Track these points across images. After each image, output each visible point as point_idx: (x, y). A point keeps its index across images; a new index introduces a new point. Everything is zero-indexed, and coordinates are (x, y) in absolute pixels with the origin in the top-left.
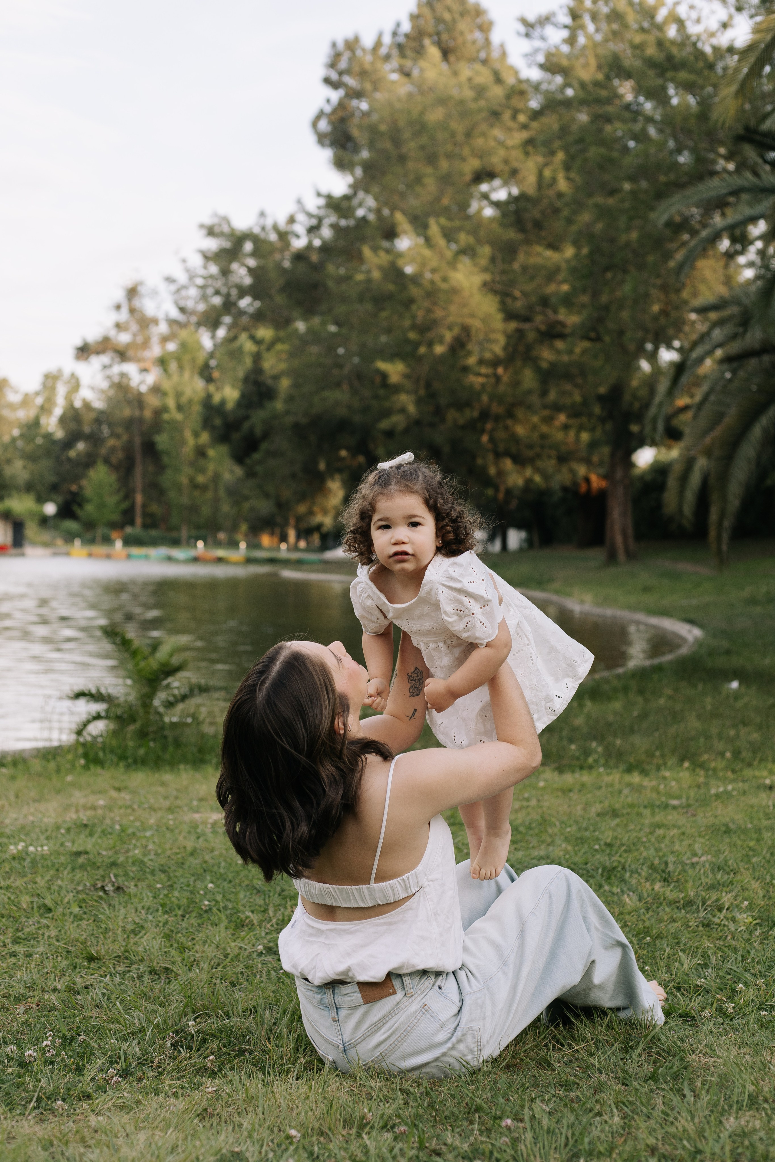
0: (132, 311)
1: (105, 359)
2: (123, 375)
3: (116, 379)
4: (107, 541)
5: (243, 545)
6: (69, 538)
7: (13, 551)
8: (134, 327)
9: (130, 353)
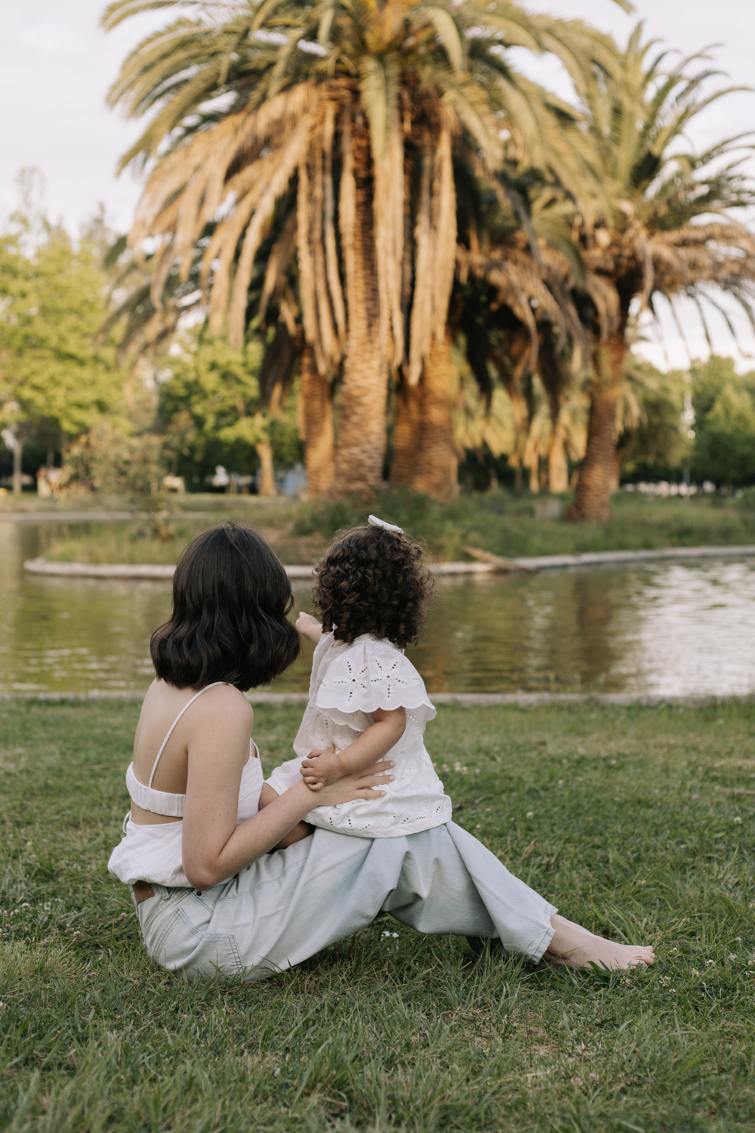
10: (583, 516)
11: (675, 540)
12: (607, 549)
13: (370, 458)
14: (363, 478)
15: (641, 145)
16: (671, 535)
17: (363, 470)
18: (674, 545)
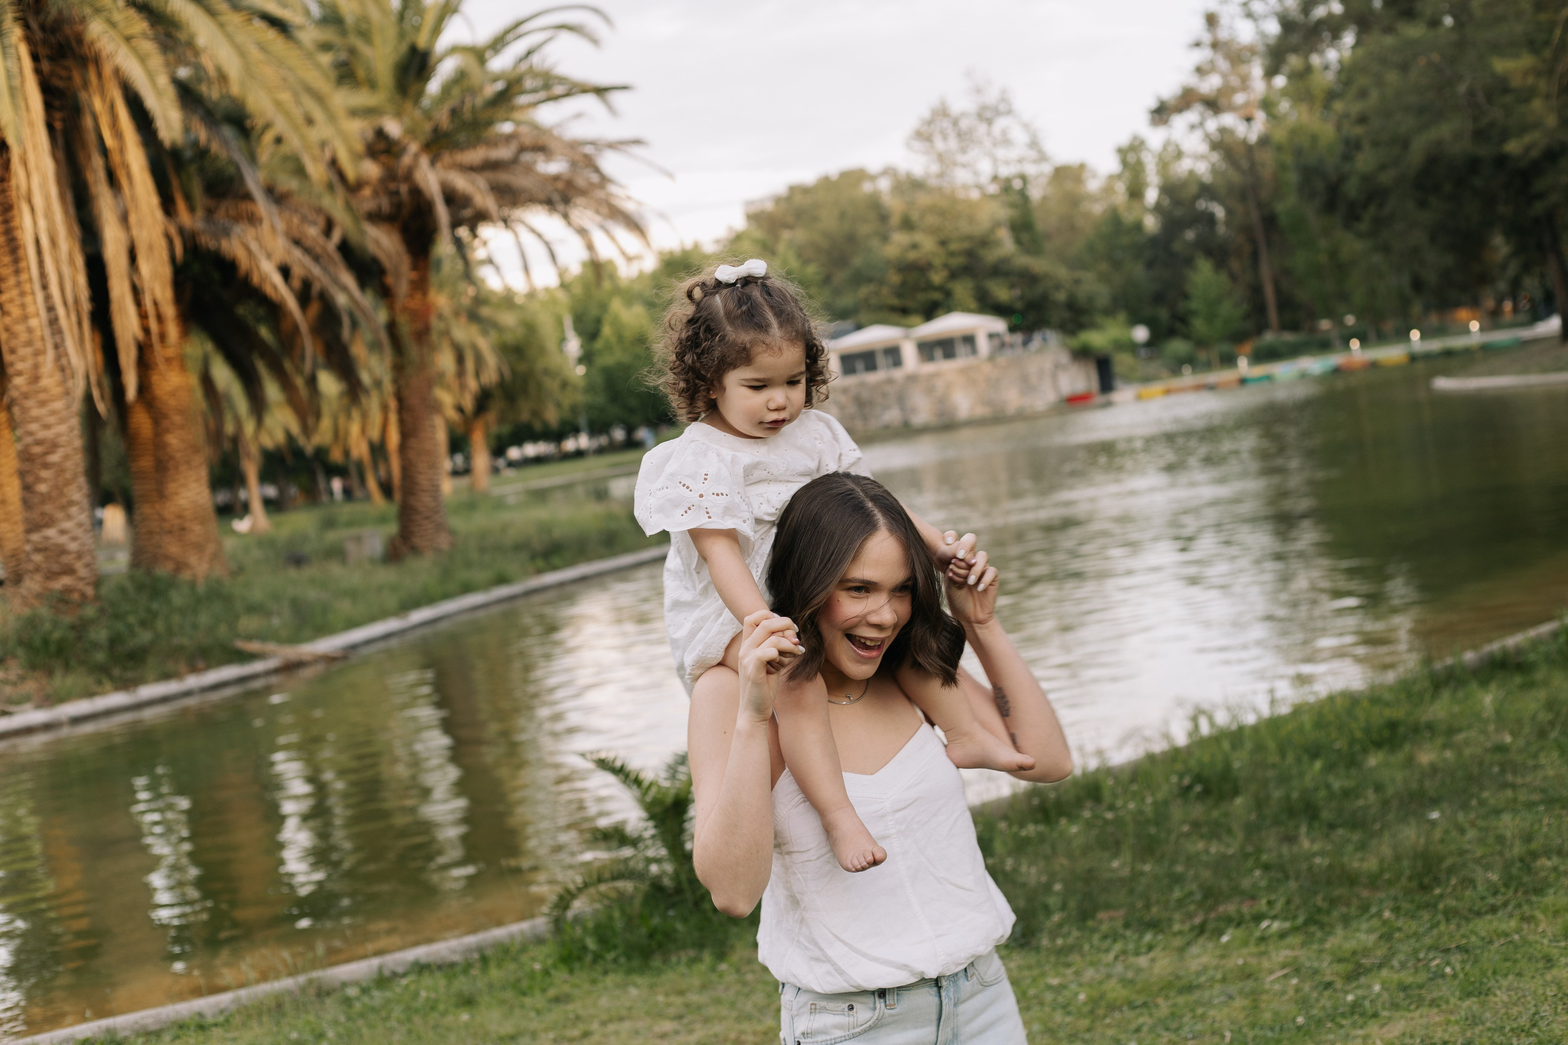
0: (1215, 45)
1: (1192, 116)
2: (1223, 130)
3: (1216, 137)
4: (1229, 361)
5: (1415, 335)
6: (1176, 367)
7: (1100, 399)
8: (1223, 64)
9: (1223, 101)
10: (415, 550)
11: (540, 563)
12: (447, 596)
13: (74, 539)
14: (69, 571)
15: (402, 35)
16: (533, 557)
17: (66, 559)
18: (539, 572)
